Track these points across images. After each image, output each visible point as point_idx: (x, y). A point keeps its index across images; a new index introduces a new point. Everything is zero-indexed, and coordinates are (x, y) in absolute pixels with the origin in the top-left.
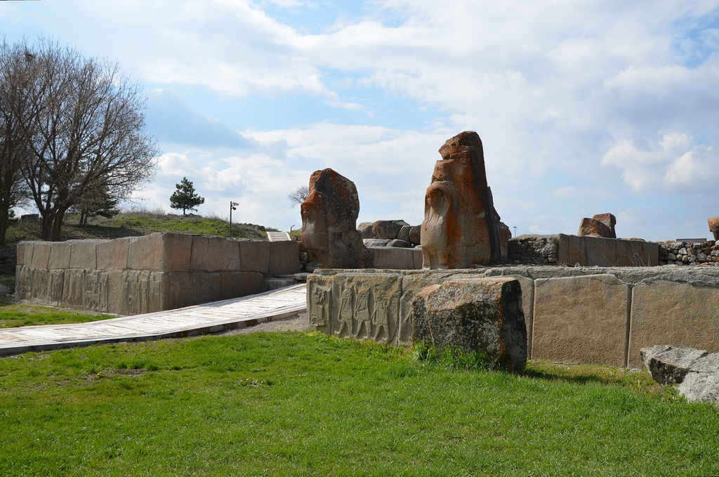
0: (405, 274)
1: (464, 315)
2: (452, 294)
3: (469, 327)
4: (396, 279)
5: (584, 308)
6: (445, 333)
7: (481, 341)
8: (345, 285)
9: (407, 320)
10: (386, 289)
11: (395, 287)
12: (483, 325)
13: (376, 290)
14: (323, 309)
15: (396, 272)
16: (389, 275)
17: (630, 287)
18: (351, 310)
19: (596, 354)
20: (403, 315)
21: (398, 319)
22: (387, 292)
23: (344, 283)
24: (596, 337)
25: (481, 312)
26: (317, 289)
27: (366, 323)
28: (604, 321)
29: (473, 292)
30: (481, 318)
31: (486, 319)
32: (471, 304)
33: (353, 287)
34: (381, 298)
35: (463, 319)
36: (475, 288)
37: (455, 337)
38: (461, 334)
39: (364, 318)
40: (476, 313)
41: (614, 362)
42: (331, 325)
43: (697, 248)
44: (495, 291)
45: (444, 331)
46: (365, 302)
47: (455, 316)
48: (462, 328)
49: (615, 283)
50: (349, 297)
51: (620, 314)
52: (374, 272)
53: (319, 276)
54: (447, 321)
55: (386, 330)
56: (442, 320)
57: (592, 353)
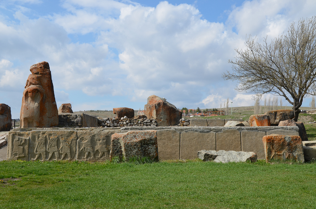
0: (78, 130)
1: (142, 144)
2: (135, 136)
3: (143, 148)
4: (73, 132)
5: (164, 141)
6: (132, 151)
7: (147, 153)
8: (41, 135)
9: (82, 150)
10: (68, 137)
11: (73, 136)
12: (148, 147)
13: (62, 137)
14: (23, 148)
15: (72, 129)
16: (69, 130)
17: (180, 133)
18: (44, 147)
19: (169, 156)
20: (79, 148)
21: (76, 149)
22: (69, 138)
23: (39, 134)
24: (169, 150)
25: (149, 142)
26: (19, 138)
27: (55, 153)
28: (171, 145)
29: (144, 135)
30: (148, 145)
31: (150, 145)
32: (145, 139)
33: (46, 136)
34: (65, 141)
35: (141, 145)
36: (145, 134)
37: (137, 152)
38: (140, 151)
39: (55, 151)
40: (147, 143)
41: (175, 158)
42: (29, 156)
43: (114, 120)
44: (154, 134)
45: (131, 150)
46: (55, 143)
47: (138, 144)
48: (140, 148)
49: (175, 132)
50: (43, 141)
51: (177, 142)
52: (58, 129)
53: (18, 131)
54: (134, 146)
55: (69, 155)
56: (131, 146)
57: (167, 156)
